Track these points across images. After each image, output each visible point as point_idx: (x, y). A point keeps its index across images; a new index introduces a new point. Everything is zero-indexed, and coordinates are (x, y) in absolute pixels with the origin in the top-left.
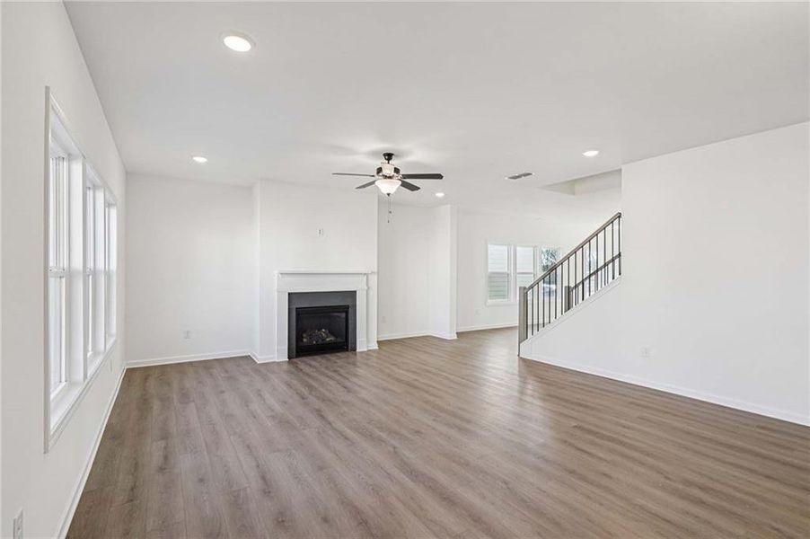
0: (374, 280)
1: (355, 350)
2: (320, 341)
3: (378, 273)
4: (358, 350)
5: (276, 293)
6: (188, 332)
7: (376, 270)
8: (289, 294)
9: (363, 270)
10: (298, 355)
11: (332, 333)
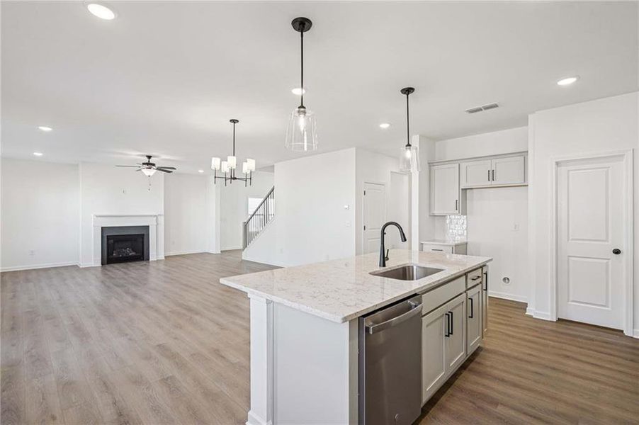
0: (161, 220)
1: (149, 260)
2: (125, 255)
3: (165, 215)
4: (151, 260)
5: (93, 228)
6: (32, 252)
7: (163, 213)
8: (102, 228)
9: (154, 214)
10: (108, 263)
11: (134, 251)
